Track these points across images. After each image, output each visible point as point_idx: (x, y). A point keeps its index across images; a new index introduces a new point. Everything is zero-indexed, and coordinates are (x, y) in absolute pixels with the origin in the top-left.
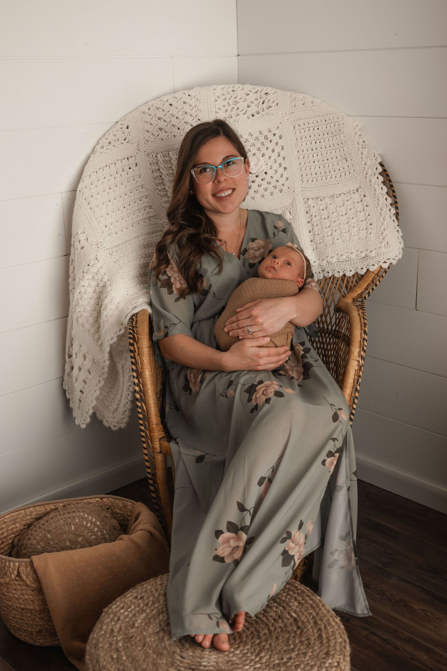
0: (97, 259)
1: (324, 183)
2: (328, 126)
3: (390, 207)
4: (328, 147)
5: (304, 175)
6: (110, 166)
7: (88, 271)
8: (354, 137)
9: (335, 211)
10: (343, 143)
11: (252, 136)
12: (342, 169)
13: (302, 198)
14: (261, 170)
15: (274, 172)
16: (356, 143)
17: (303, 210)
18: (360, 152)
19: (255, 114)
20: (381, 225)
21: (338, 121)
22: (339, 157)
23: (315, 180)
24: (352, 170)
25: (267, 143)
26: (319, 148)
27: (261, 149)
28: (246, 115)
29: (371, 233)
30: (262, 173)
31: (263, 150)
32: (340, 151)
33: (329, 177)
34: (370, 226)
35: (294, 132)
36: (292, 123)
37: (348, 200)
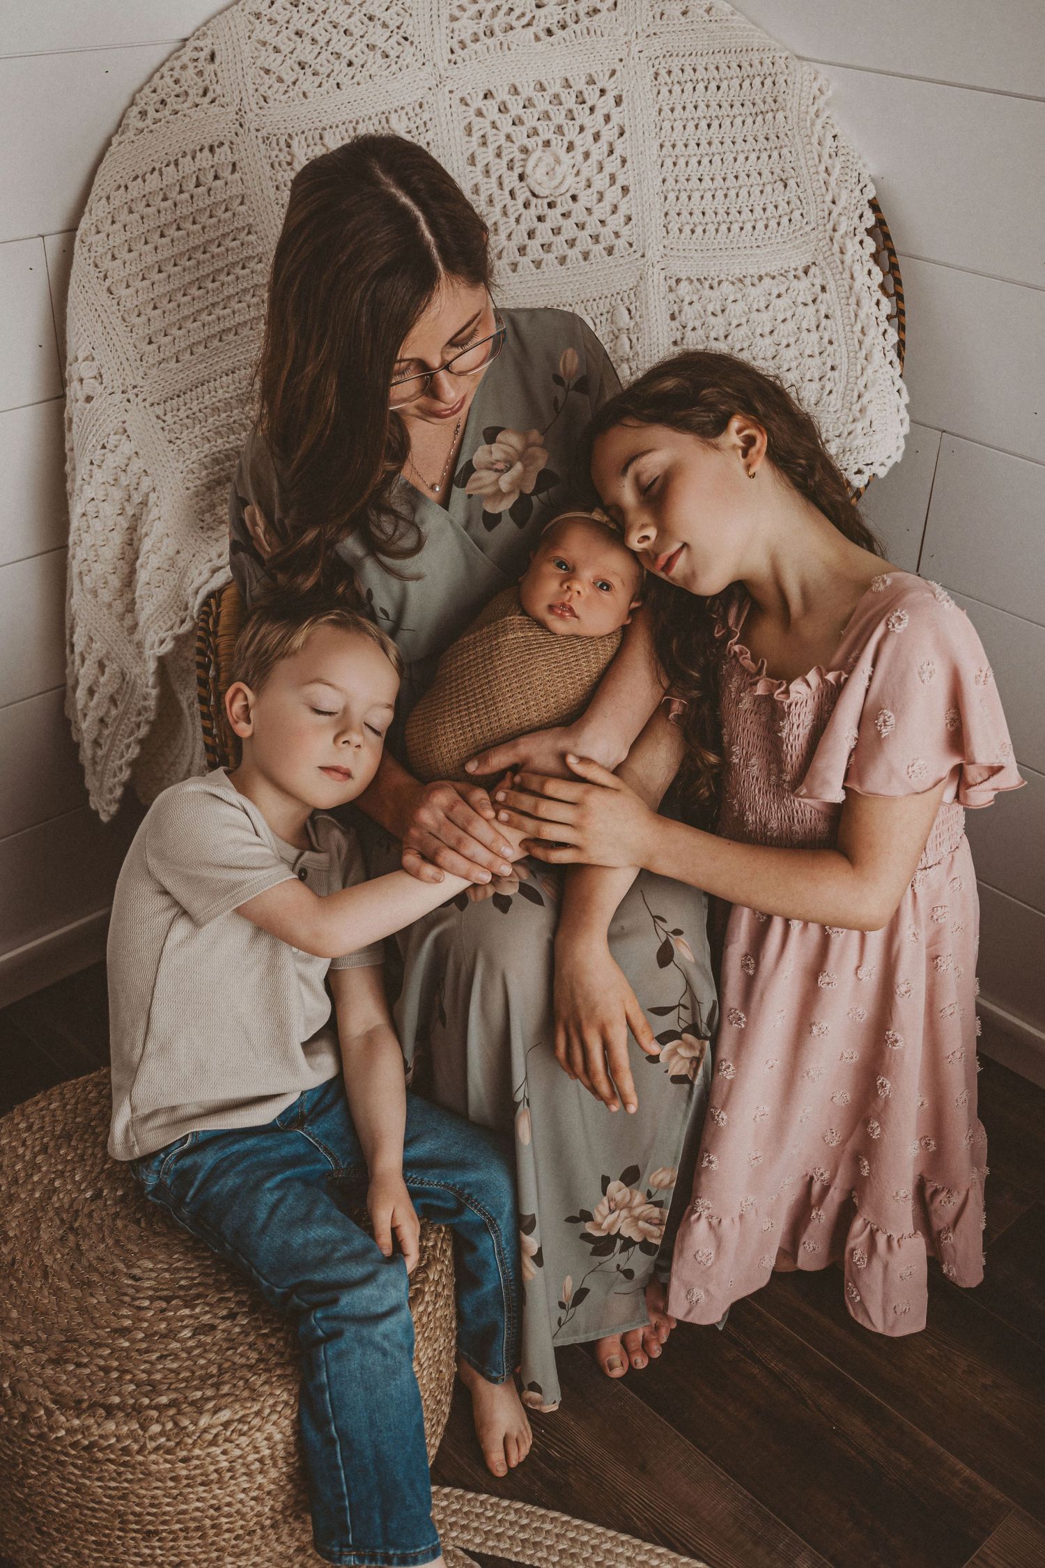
0: (125, 431)
1: (722, 241)
2: (746, 84)
3: (885, 325)
4: (739, 140)
5: (673, 214)
6: (164, 169)
7: (103, 461)
8: (813, 124)
9: (744, 320)
10: (782, 135)
11: (544, 90)
12: (770, 208)
13: (662, 277)
14: (563, 190)
15: (595, 197)
16: (815, 140)
17: (664, 308)
18: (822, 168)
19: (554, 29)
20: (859, 373)
21: (773, 72)
22: (766, 173)
23: (699, 230)
24: (797, 214)
25: (582, 116)
26: (716, 142)
27: (566, 130)
28: (531, 30)
29: (831, 392)
30: (563, 197)
31: (571, 134)
32: (770, 157)
33: (735, 227)
34: (830, 374)
35: (655, 91)
36: (650, 63)
37: (779, 296)
